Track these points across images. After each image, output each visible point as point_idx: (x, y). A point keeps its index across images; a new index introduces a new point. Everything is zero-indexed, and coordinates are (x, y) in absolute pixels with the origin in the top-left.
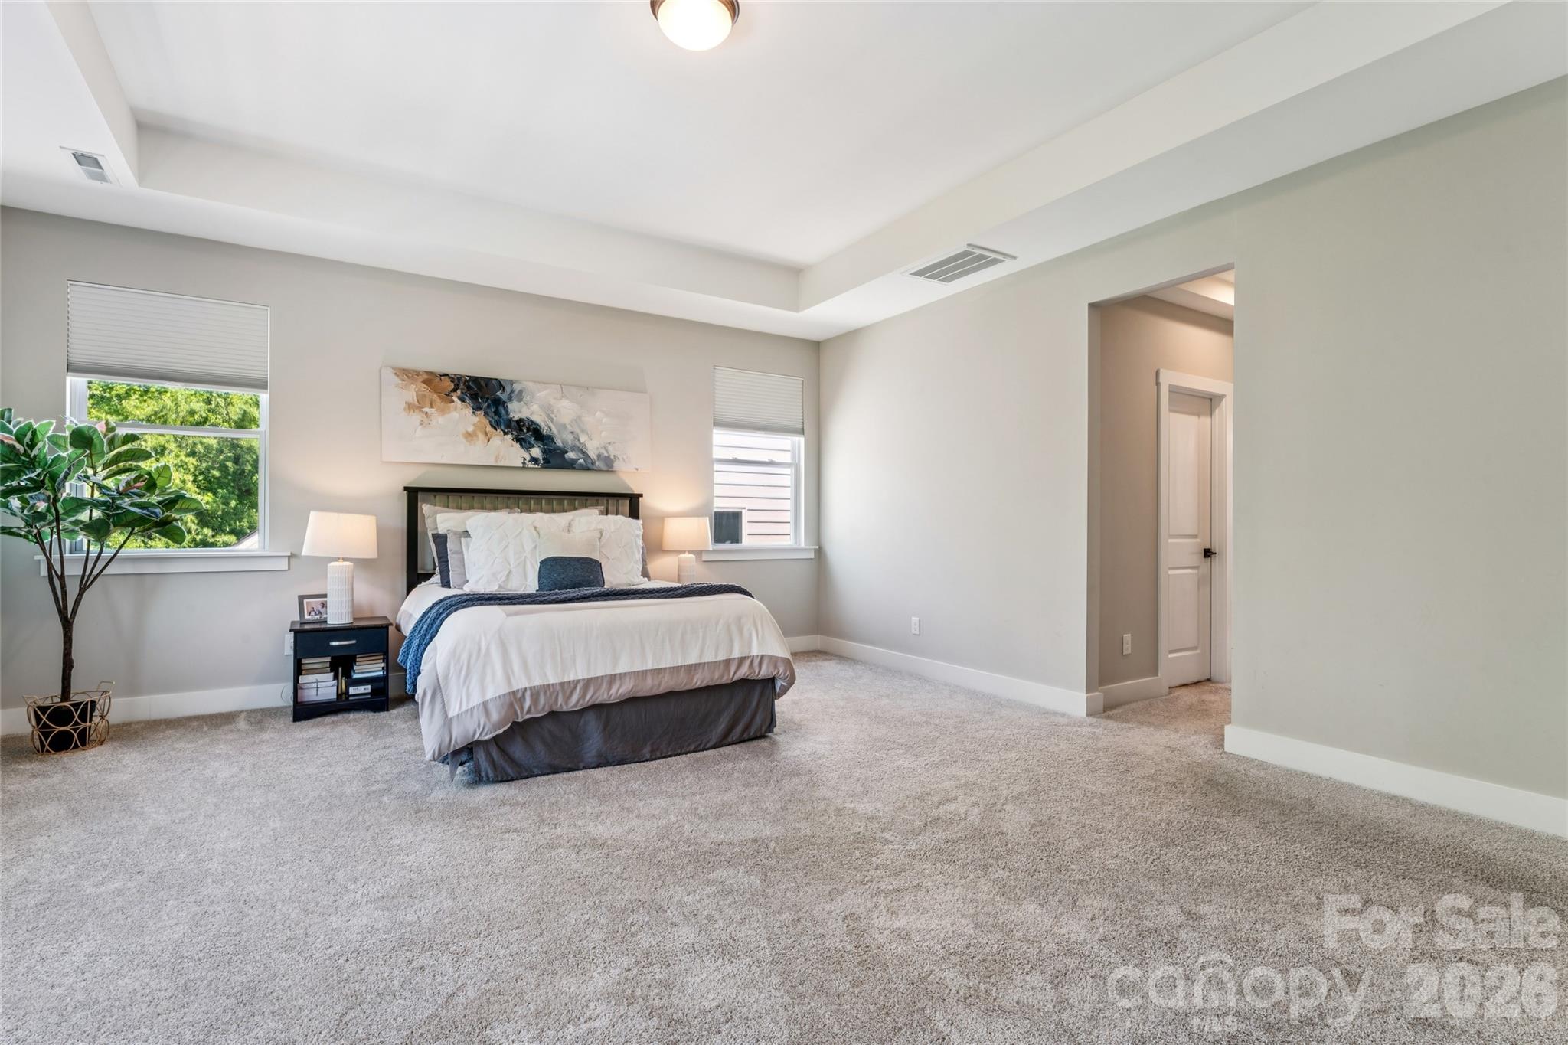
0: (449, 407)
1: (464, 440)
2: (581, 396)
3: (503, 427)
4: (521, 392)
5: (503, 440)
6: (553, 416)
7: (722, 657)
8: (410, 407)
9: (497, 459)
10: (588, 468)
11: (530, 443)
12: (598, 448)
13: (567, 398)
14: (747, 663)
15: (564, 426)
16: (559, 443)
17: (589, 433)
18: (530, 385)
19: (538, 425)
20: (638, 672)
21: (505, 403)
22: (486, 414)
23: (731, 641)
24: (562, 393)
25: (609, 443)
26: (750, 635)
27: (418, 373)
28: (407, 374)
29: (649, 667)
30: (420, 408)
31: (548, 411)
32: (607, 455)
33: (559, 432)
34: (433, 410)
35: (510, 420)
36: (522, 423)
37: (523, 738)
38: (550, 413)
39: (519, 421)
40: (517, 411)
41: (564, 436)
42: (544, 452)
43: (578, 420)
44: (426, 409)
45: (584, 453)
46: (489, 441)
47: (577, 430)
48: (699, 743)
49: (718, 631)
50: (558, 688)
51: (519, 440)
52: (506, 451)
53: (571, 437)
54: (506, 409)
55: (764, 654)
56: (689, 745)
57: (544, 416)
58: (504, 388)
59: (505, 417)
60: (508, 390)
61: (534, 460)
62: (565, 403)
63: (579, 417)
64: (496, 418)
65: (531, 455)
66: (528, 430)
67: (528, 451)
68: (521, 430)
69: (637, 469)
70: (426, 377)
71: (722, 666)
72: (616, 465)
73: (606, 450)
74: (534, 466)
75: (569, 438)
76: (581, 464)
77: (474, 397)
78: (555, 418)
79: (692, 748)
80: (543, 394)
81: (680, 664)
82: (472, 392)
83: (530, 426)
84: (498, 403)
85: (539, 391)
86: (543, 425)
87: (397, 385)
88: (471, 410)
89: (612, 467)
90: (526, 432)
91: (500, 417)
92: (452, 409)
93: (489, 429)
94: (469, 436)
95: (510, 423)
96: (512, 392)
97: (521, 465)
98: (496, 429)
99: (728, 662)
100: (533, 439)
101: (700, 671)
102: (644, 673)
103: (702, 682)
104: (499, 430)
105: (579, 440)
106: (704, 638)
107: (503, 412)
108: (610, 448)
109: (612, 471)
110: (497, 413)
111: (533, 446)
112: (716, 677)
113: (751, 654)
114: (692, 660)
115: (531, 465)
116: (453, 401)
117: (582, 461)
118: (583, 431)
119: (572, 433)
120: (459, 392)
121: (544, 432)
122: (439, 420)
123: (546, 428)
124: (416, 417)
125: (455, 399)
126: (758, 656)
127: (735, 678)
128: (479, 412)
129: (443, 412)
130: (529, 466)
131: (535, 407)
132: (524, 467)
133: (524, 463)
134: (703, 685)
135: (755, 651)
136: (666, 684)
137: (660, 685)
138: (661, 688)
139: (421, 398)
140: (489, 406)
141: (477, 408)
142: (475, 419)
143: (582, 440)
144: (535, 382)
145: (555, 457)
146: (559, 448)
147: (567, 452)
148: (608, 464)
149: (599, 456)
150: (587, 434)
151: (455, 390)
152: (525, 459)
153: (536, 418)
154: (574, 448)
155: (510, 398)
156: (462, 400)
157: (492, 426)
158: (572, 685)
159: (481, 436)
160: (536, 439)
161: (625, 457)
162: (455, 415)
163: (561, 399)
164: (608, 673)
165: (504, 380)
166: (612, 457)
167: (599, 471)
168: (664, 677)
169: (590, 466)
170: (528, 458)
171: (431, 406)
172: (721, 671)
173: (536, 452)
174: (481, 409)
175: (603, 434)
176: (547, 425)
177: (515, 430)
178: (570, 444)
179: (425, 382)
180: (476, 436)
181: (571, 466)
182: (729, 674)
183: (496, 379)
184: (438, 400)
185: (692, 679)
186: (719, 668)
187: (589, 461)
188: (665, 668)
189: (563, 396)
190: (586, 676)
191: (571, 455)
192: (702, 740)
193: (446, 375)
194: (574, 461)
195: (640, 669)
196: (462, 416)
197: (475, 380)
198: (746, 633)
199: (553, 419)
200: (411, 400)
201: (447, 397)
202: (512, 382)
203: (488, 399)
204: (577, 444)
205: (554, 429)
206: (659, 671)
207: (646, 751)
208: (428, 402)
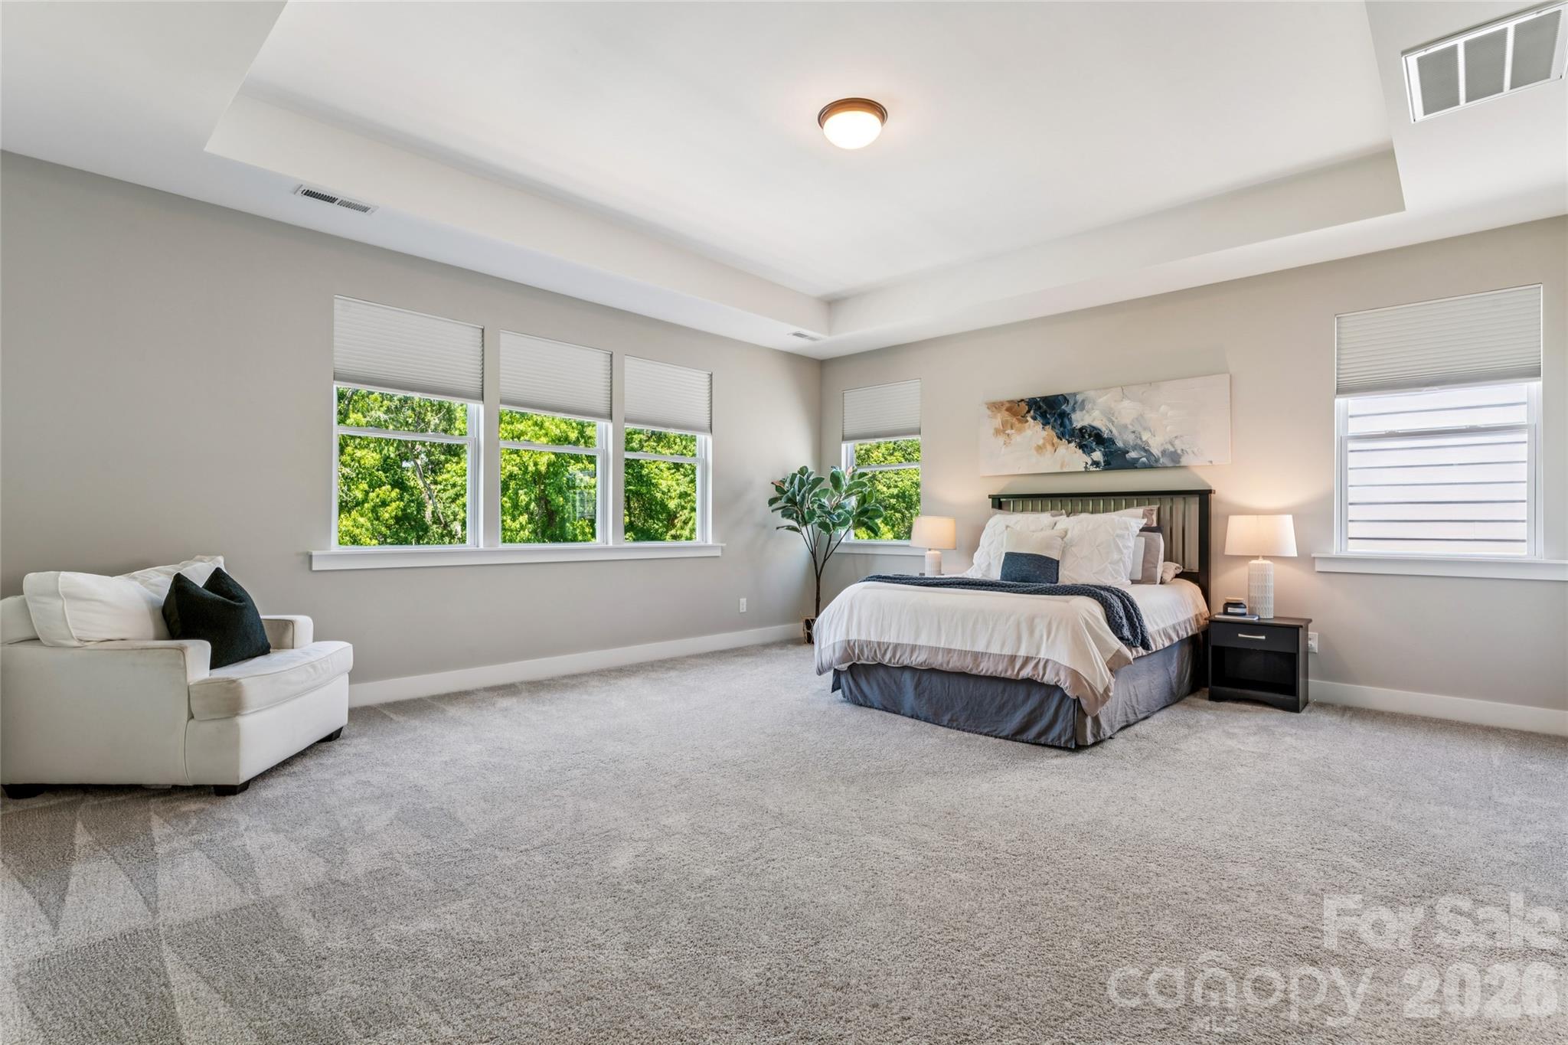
0: (1024, 427)
1: (1035, 453)
2: (1143, 393)
3: (1067, 437)
4: (1083, 401)
5: (1067, 449)
6: (1114, 419)
7: (1008, 651)
8: (997, 432)
9: (1062, 466)
10: (1151, 465)
11: (1091, 448)
12: (1162, 445)
13: (1129, 399)
14: (1032, 664)
15: (1126, 427)
16: (1120, 444)
17: (1152, 430)
18: (1091, 394)
19: (1100, 430)
20: (933, 647)
21: (1069, 414)
22: (1053, 428)
23: (1019, 639)
24: (1123, 393)
25: (1176, 437)
26: (1041, 637)
27: (1002, 404)
28: (995, 406)
29: (942, 646)
30: (1004, 431)
31: (1109, 414)
32: (1173, 450)
33: (1120, 434)
34: (1013, 431)
35: (1074, 429)
36: (1084, 431)
37: (866, 678)
38: (1110, 416)
39: (1081, 430)
40: (1079, 420)
41: (1125, 437)
42: (1105, 455)
43: (1140, 419)
44: (1008, 431)
45: (1146, 451)
46: (1055, 450)
47: (1138, 428)
48: (994, 729)
49: (1008, 626)
50: (876, 645)
51: (1081, 446)
52: (1071, 457)
53: (1132, 436)
54: (1070, 420)
55: (1049, 658)
56: (985, 727)
57: (1104, 420)
58: (1068, 401)
59: (1069, 428)
60: (1072, 402)
61: (1096, 463)
62: (1126, 403)
63: (1141, 415)
64: (1062, 429)
65: (1092, 459)
66: (1090, 436)
67: (1090, 456)
68: (1083, 437)
69: (1211, 462)
70: (1007, 405)
71: (1006, 659)
72: (1184, 461)
73: (1173, 445)
74: (1095, 469)
75: (1130, 439)
76: (1144, 463)
77: (1043, 415)
78: (1116, 421)
79: (986, 731)
80: (1104, 400)
81: (968, 649)
82: (1042, 410)
83: (1091, 431)
84: (1063, 415)
85: (1100, 397)
86: (1103, 429)
87: (989, 416)
88: (1041, 426)
89: (1179, 462)
90: (1089, 438)
91: (1065, 427)
92: (1026, 428)
93: (1056, 440)
94: (1040, 449)
95: (1074, 432)
96: (1075, 404)
97: (1084, 470)
98: (1061, 440)
99: (1013, 659)
100: (1094, 443)
101: (986, 659)
102: (937, 649)
103: (987, 671)
104: (1064, 440)
105: (1141, 439)
106: (993, 630)
107: (1067, 422)
108: (1177, 442)
109: (1180, 467)
110: (1062, 425)
111: (1095, 451)
112: (1000, 669)
113: (1039, 656)
114: (980, 648)
115: (1092, 469)
116: (1027, 421)
117: (1144, 459)
118: (1145, 429)
119: (1134, 432)
120: (1032, 412)
121: (1105, 436)
122: (1017, 438)
123: (1107, 432)
124: (1001, 439)
125: (1029, 419)
126: (1043, 659)
127: (1020, 677)
128: (1047, 427)
129: (1020, 431)
130: (1091, 469)
131: (1096, 413)
132: (1087, 471)
133: (1086, 467)
134: (988, 674)
135: (1043, 655)
136: (955, 664)
137: (949, 662)
138: (950, 666)
139: (1004, 424)
140: (1055, 421)
141: (1046, 423)
142: (1044, 434)
143: (1144, 439)
144: (1096, 390)
145: (1116, 458)
146: (1119, 449)
147: (1128, 452)
148: (1174, 460)
149: (1164, 453)
150: (1151, 431)
151: (1028, 412)
152: (1087, 463)
153: (1097, 424)
154: (1134, 448)
155: (1074, 410)
156: (1034, 418)
157: (1058, 437)
158: (886, 646)
159: (1049, 448)
160: (1098, 444)
161: (1195, 450)
162: (1028, 433)
163: (1122, 401)
164: (911, 643)
165: (1069, 394)
166: (1179, 452)
167: (1165, 468)
168: (952, 657)
169: (1154, 465)
170: (1090, 462)
171: (1012, 428)
172: (1005, 664)
173: (1098, 455)
174: (1049, 423)
175: (1168, 428)
176: (1107, 428)
177: (1078, 437)
178: (1131, 444)
179: (1007, 410)
180: (1045, 448)
181: (1133, 465)
182: (1013, 671)
183: (1062, 395)
184: (1017, 423)
185: (978, 666)
186: (1003, 662)
187: (1153, 459)
188: (955, 650)
189: (1124, 396)
190: (895, 641)
191: (1133, 455)
192: (998, 728)
193: (1022, 400)
194: (1137, 460)
195: (934, 645)
196: (1035, 432)
197: (1045, 399)
198: (1037, 634)
199: (1113, 422)
200: (997, 426)
201: (1023, 419)
202: (1075, 395)
203: (1055, 414)
204: (1139, 442)
205: (1115, 431)
206: (949, 651)
207: (946, 718)
208: (1009, 426)
